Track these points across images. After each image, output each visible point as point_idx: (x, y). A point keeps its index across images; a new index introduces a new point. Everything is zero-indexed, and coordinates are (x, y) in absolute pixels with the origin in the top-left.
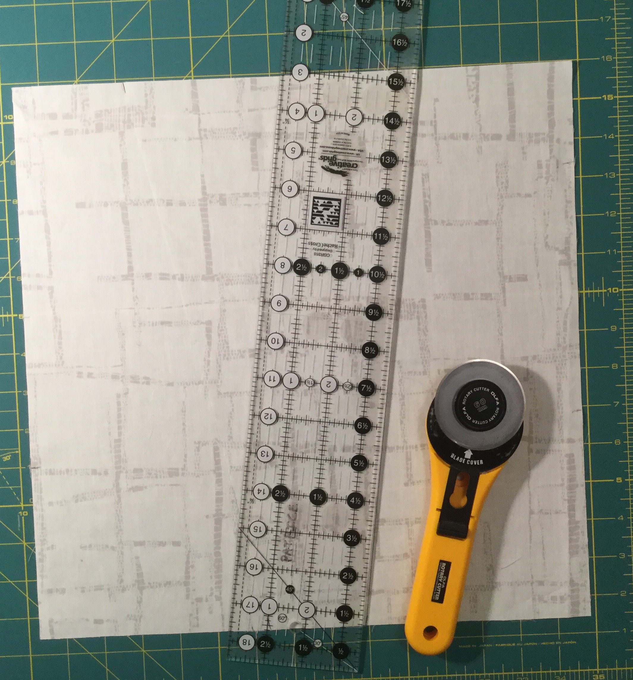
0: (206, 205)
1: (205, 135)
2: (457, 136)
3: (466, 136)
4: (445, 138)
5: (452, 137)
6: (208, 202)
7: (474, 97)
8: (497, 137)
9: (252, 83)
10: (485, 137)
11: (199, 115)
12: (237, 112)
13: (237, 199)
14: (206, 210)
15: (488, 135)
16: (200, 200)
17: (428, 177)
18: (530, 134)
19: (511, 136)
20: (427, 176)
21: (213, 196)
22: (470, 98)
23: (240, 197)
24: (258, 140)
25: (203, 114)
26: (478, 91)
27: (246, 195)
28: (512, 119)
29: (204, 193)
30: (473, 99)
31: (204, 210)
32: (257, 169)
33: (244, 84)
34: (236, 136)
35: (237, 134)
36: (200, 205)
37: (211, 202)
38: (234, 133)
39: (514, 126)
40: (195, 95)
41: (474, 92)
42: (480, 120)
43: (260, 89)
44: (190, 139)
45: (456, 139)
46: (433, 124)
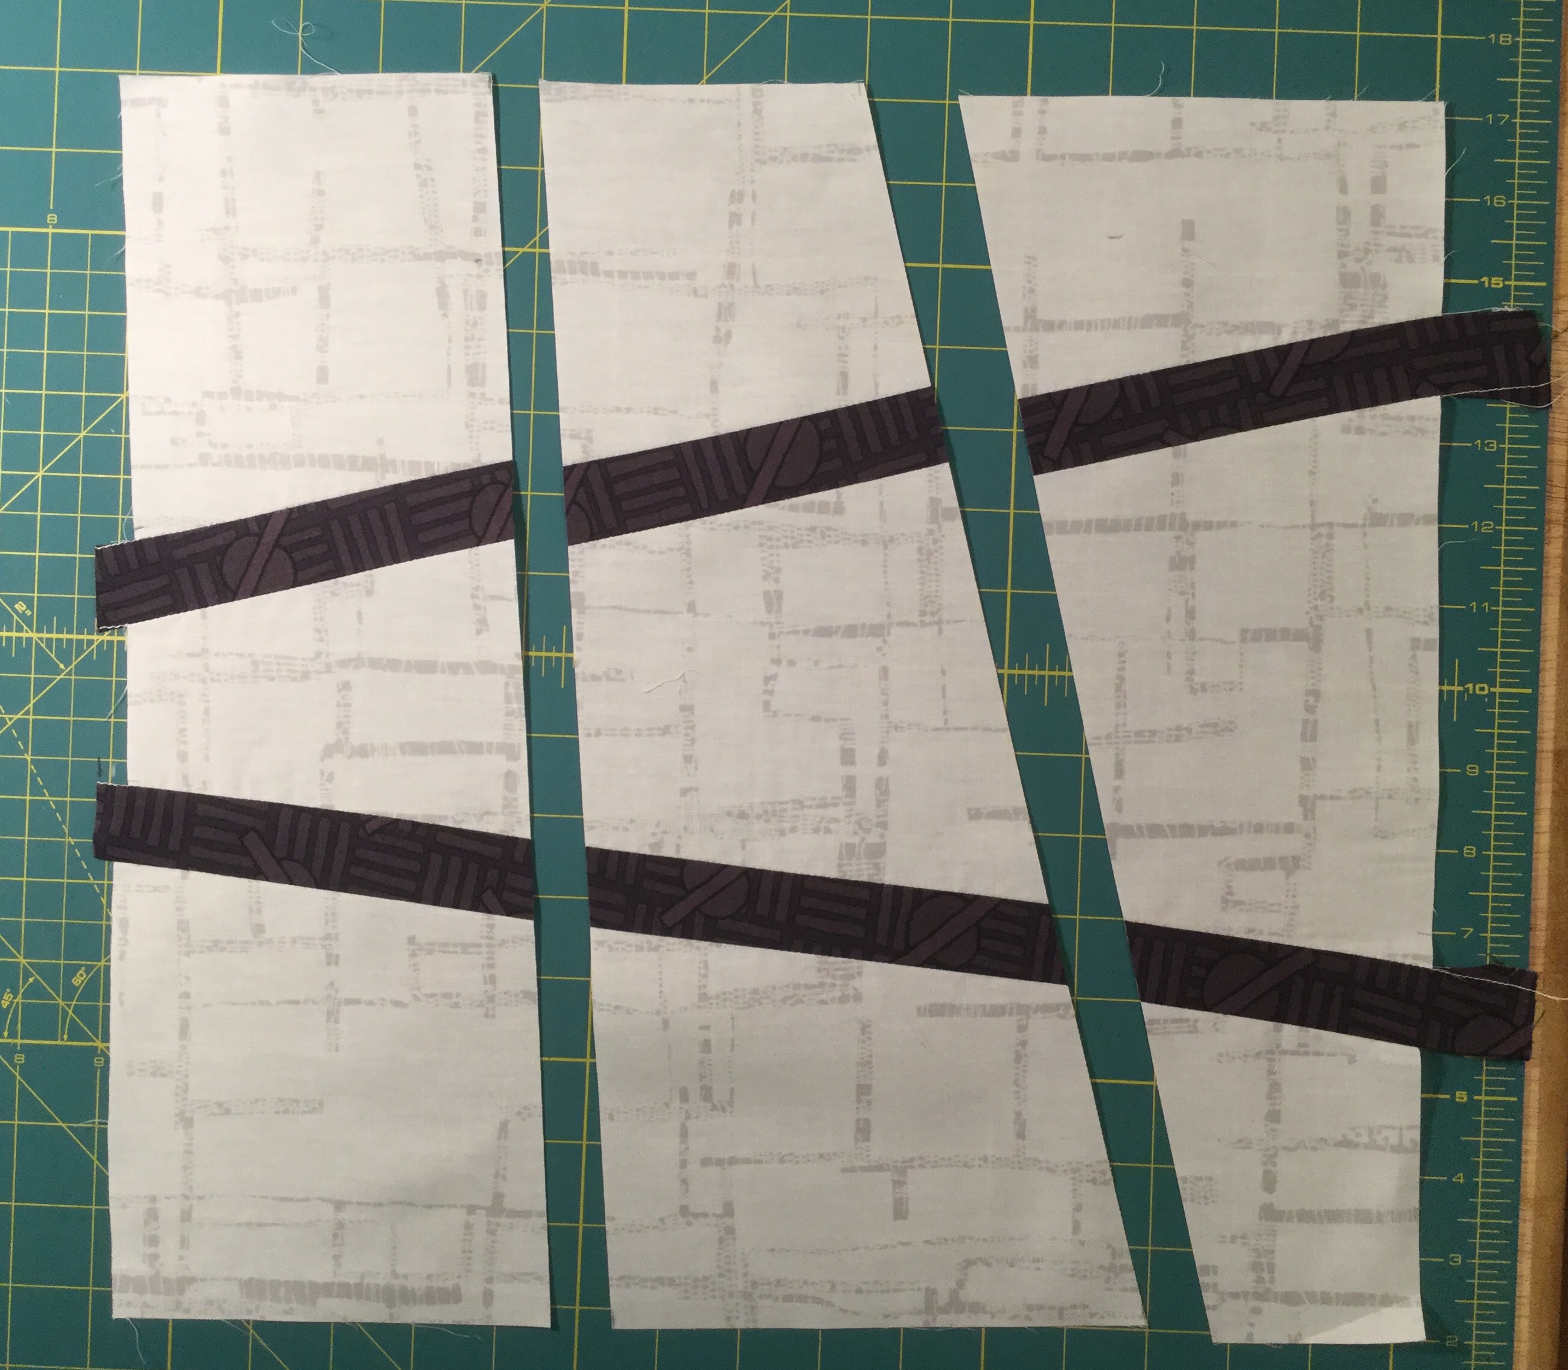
0: (1172, 528)
1: (1320, 535)
2: (1275, 1098)
3: (1274, 1116)
4: (1271, 1072)
5: (1275, 1087)
6: (1177, 533)
7: (1355, 1140)
8: (1270, 1183)
9: (1428, 641)
10: (1271, 1157)
11: (1364, 526)
12: (1367, 604)
13: (1182, 593)
14: (1162, 528)
15: (1275, 1164)
16: (1183, 515)
17: (1190, 1032)
18: (1273, 1252)
19: (1270, 1213)
20: (1192, 1029)
21: (1191, 544)
22: (1353, 1129)
23: (1187, 600)
24: (1305, 644)
25: (1365, 534)
26: (1367, 1147)
27: (1191, 614)
28: (1305, 1216)
29: (1197, 526)
30: (1351, 1136)
31: (1162, 523)
32: (1243, 639)
33: (1425, 623)
34: (1316, 599)
35: (1319, 603)
36: (1173, 515)
37: (1177, 538)
38: (1322, 596)
39: (1290, 1219)
40: (1406, 519)
41: (1365, 1139)
42: (1306, 1148)
43: (1414, 657)
44: (1312, 503)
45: (1270, 1097)
46: (1302, 1050)
